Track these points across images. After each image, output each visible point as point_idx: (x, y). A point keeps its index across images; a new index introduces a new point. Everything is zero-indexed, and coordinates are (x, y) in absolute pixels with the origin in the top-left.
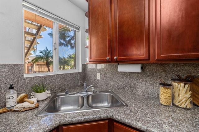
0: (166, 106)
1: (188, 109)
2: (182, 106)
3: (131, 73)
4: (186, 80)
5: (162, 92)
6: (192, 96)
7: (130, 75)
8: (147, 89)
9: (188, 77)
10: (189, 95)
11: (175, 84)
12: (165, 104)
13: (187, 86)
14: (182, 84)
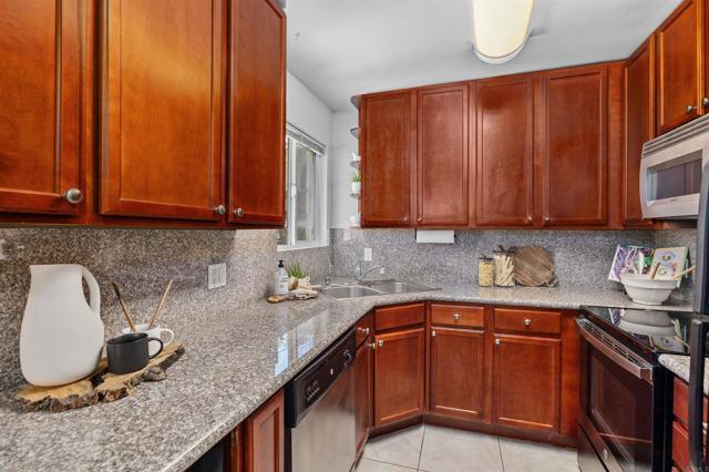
0: (488, 287)
1: (511, 287)
2: (504, 285)
5: (483, 269)
6: (515, 272)
7: (433, 249)
8: (461, 270)
10: (511, 270)
12: (487, 285)
13: (510, 258)
14: (505, 257)
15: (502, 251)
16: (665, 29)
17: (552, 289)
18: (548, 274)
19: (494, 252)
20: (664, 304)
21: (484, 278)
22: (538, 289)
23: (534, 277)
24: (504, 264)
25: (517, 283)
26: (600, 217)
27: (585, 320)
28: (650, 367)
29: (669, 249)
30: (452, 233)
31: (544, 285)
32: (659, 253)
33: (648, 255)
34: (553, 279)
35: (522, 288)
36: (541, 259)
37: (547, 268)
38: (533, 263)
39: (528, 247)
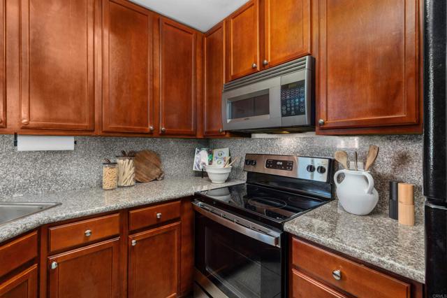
0: (112, 189)
1: (132, 186)
2: (127, 185)
3: (48, 152)
4: (131, 155)
5: (107, 173)
6: (135, 172)
7: (42, 158)
8: (81, 176)
9: (131, 152)
10: (132, 171)
11: (120, 161)
12: (111, 188)
13: (131, 161)
14: (127, 160)
15: (124, 155)
16: (235, 17)
17: (160, 182)
18: (158, 170)
19: (117, 157)
20: (226, 181)
21: (108, 182)
22: (152, 183)
23: (149, 175)
24: (127, 166)
25: (137, 182)
26: (192, 129)
27: (200, 203)
28: (278, 235)
29: (220, 150)
30: (72, 140)
31: (156, 180)
32: (216, 152)
33: (210, 153)
34: (161, 174)
35: (141, 184)
36: (152, 160)
37: (158, 166)
38: (147, 164)
39: (144, 151)
